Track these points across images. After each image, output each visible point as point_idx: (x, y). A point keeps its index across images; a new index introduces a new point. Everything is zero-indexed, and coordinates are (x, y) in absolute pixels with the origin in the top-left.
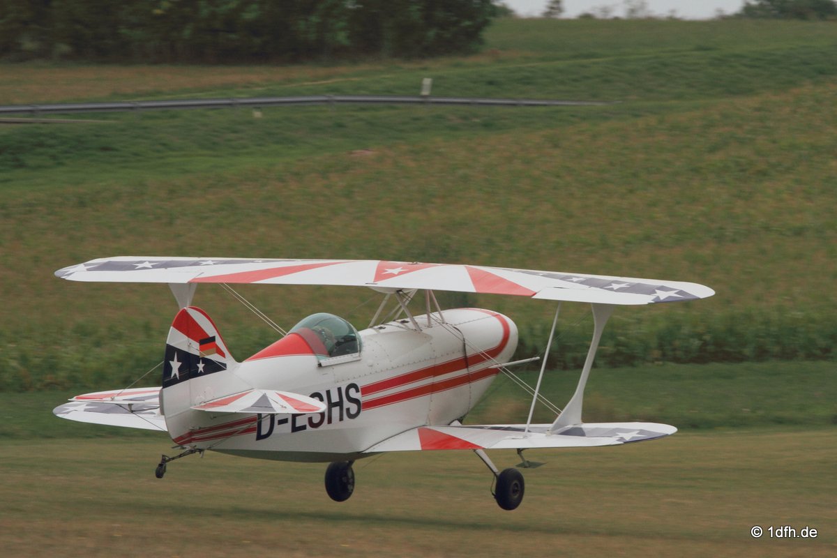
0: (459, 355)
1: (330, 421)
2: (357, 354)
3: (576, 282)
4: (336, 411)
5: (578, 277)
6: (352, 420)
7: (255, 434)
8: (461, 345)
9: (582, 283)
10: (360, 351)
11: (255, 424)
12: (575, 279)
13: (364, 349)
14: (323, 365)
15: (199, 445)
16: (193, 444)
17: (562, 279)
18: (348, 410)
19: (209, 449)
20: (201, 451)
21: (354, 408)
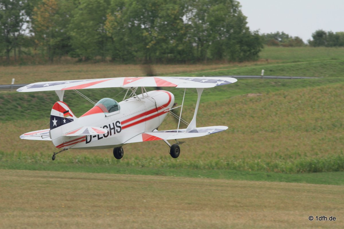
0: (154, 107)
1: (111, 135)
2: (119, 111)
3: (190, 80)
5: (191, 78)
6: (119, 133)
7: (85, 142)
8: (154, 104)
9: (192, 80)
10: (120, 110)
11: (85, 138)
12: (190, 79)
13: (121, 109)
14: (107, 116)
15: (66, 147)
16: (64, 147)
17: (186, 79)
19: (70, 148)
20: (67, 149)
21: (119, 129)
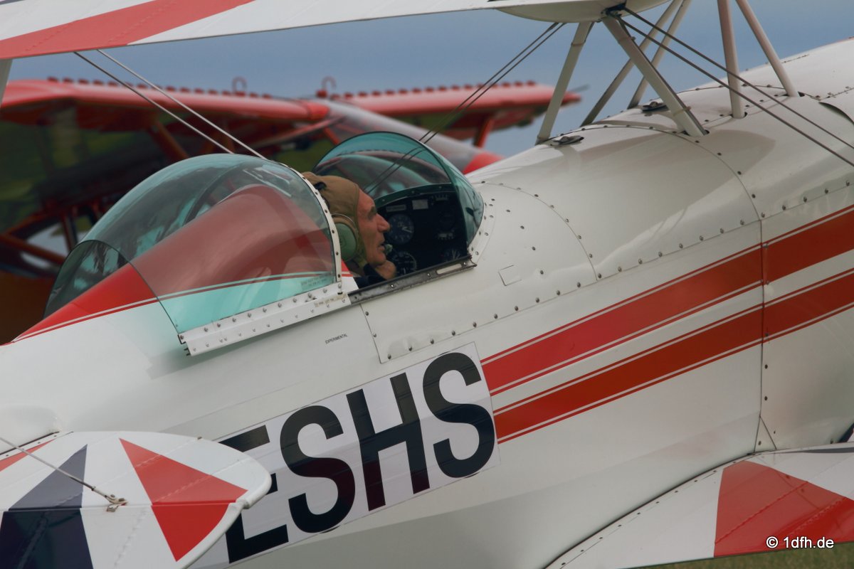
1: (376, 498)
4: (394, 460)
6: (463, 481)
18: (443, 449)
21: (464, 440)
